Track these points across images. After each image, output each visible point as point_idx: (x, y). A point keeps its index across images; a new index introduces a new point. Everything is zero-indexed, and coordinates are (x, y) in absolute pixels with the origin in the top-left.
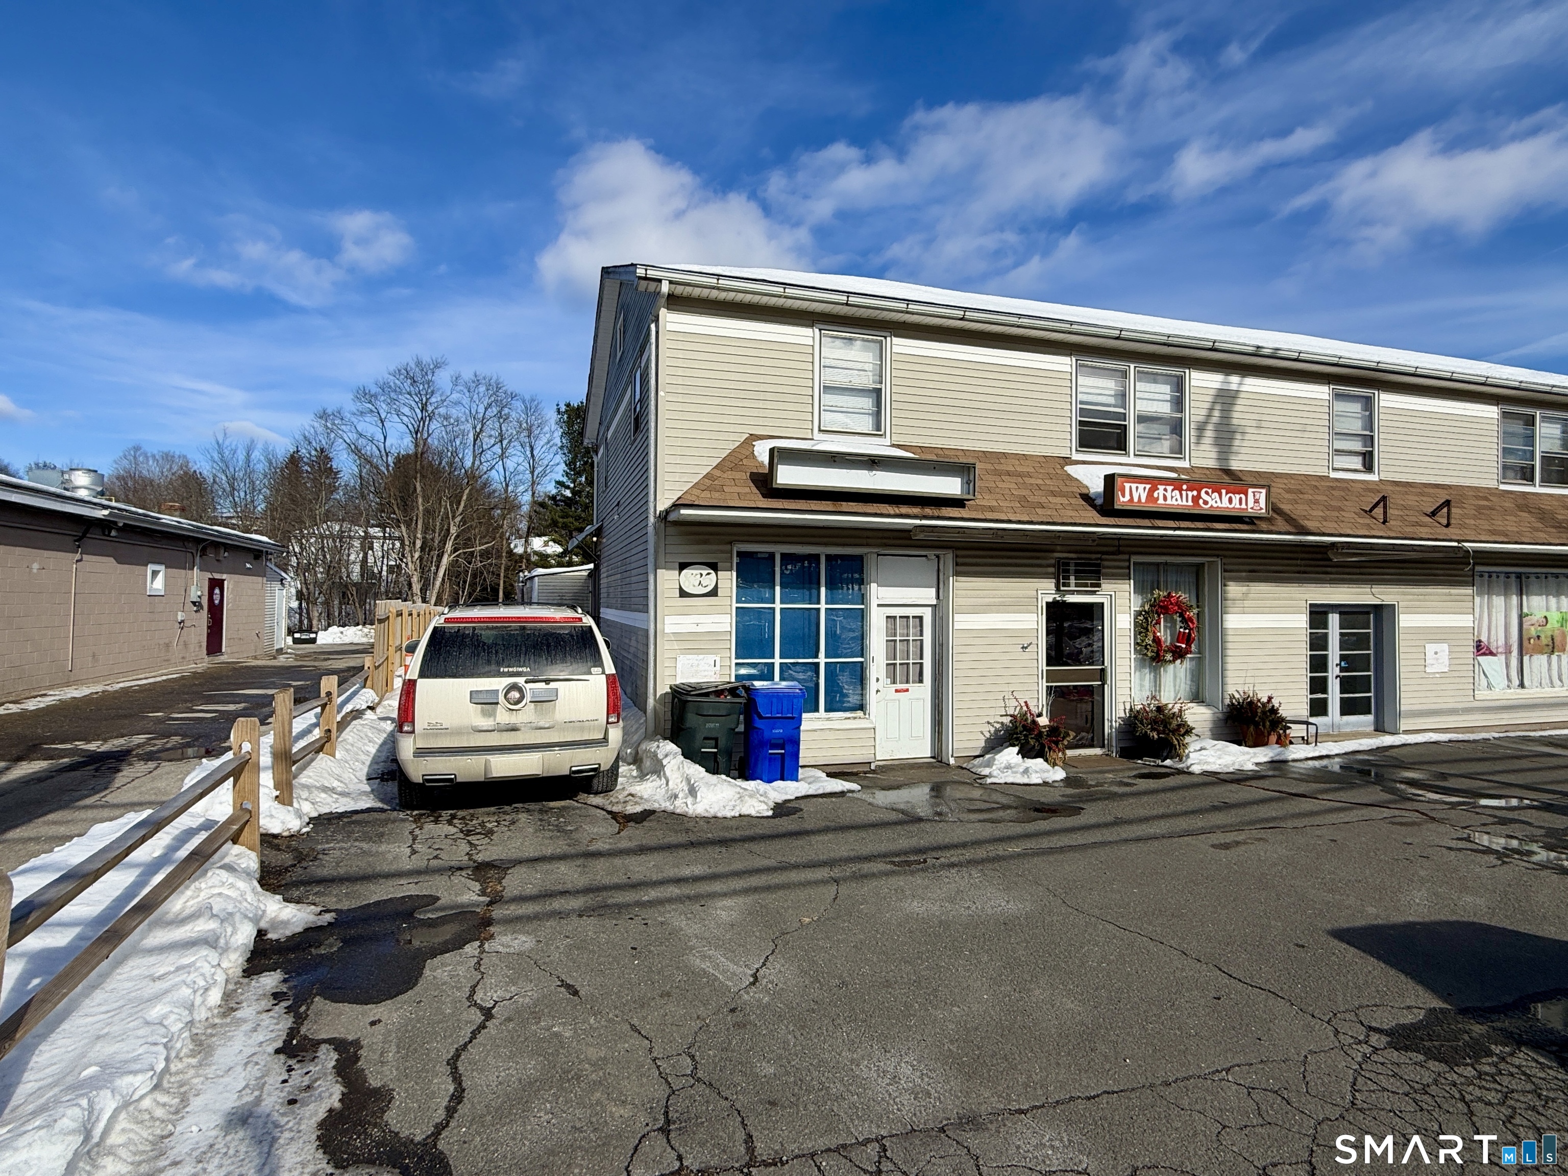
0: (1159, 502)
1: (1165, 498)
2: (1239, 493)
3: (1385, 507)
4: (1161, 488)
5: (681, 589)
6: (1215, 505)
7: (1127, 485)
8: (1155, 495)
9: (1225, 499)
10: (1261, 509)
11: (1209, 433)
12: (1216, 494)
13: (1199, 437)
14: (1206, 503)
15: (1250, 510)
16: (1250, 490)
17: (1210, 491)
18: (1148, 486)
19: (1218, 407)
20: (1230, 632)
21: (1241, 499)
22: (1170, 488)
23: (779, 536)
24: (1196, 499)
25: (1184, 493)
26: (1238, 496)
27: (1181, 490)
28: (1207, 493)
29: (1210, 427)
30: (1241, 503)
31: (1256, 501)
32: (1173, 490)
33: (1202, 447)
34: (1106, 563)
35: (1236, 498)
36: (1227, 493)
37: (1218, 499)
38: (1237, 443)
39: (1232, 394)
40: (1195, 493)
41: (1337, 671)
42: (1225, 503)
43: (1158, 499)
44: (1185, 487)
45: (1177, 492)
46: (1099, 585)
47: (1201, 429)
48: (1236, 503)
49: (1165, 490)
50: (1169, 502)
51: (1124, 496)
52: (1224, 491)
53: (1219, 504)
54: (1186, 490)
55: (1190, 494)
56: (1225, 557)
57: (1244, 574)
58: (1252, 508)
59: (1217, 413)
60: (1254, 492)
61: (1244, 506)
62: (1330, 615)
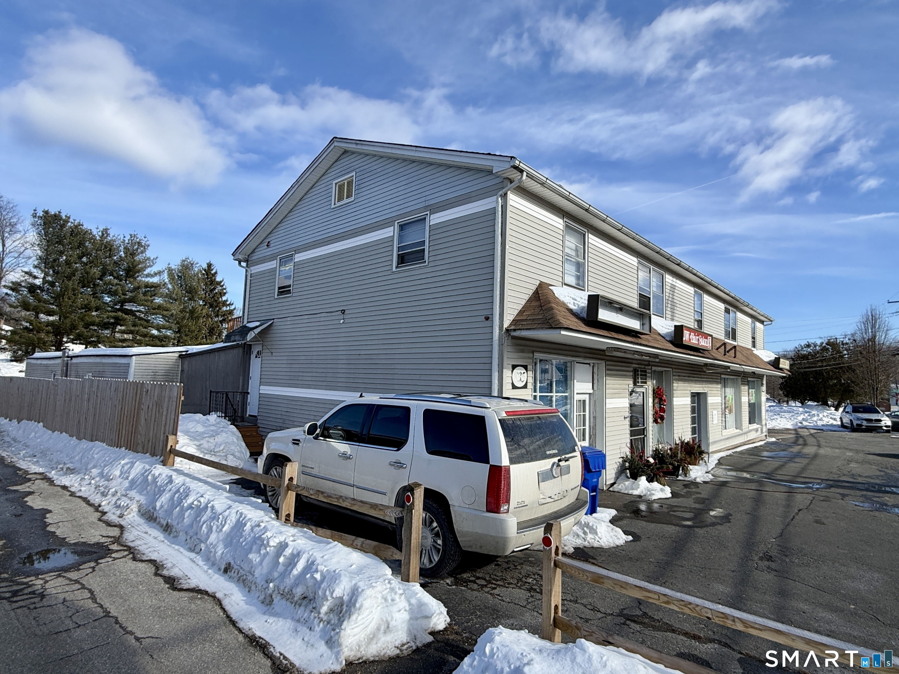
0: (691, 341)
2: (706, 339)
3: (735, 351)
4: (692, 334)
5: (513, 384)
7: (685, 332)
8: (690, 337)
9: (704, 341)
11: (669, 306)
14: (700, 342)
15: (708, 347)
18: (689, 333)
20: (675, 407)
23: (543, 348)
24: (698, 340)
27: (695, 335)
29: (669, 302)
30: (706, 344)
31: (709, 343)
33: (668, 312)
38: (675, 311)
40: (698, 337)
46: (646, 383)
53: (703, 344)
56: (673, 368)
59: (671, 296)
60: (709, 339)
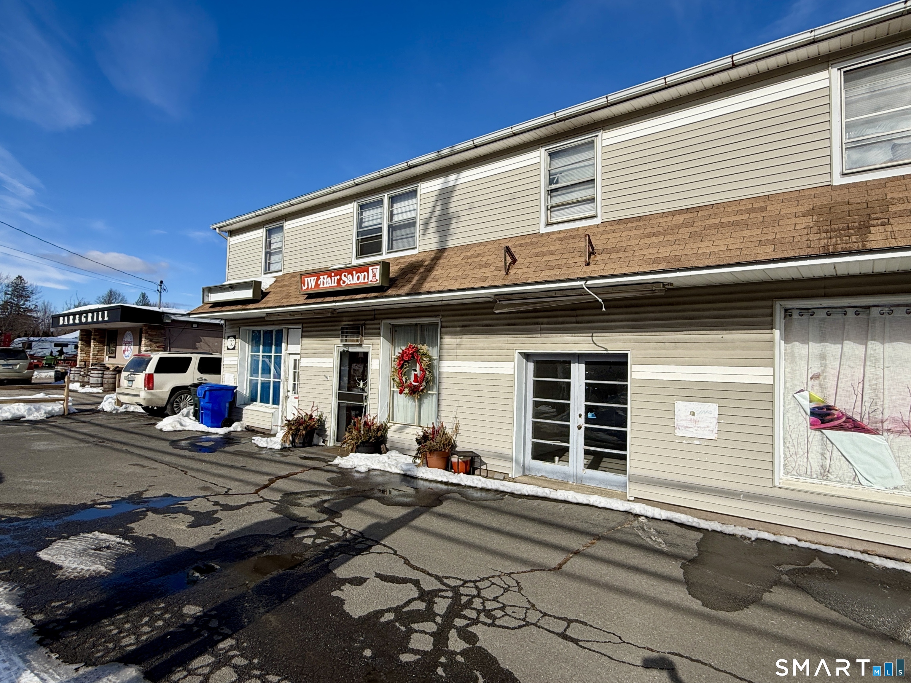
0: (321, 286)
1: (323, 284)
2: (363, 272)
4: (321, 277)
5: (227, 347)
6: (349, 283)
7: (306, 279)
8: (319, 283)
9: (355, 277)
10: (377, 280)
11: (433, 225)
12: (350, 276)
13: (425, 229)
14: (344, 282)
15: (369, 283)
16: (370, 268)
17: (346, 274)
18: (315, 278)
19: (439, 203)
20: (444, 375)
21: (365, 276)
22: (326, 277)
24: (339, 281)
25: (333, 278)
26: (363, 274)
27: (331, 277)
28: (345, 276)
29: (434, 219)
30: (364, 279)
31: (374, 275)
32: (327, 278)
33: (428, 236)
34: (368, 326)
35: (362, 276)
36: (356, 273)
37: (351, 279)
38: (453, 226)
39: (450, 190)
40: (338, 277)
41: (582, 421)
42: (355, 281)
43: (320, 284)
44: (333, 274)
45: (329, 278)
46: (357, 341)
47: (426, 224)
48: (361, 280)
49: (324, 278)
50: (325, 286)
51: (304, 286)
52: (354, 273)
53: (352, 282)
54: (334, 276)
55: (336, 278)
56: (443, 316)
57: (458, 329)
58: (371, 281)
59: (438, 208)
60: (372, 269)
61: (366, 280)
62: (572, 365)
